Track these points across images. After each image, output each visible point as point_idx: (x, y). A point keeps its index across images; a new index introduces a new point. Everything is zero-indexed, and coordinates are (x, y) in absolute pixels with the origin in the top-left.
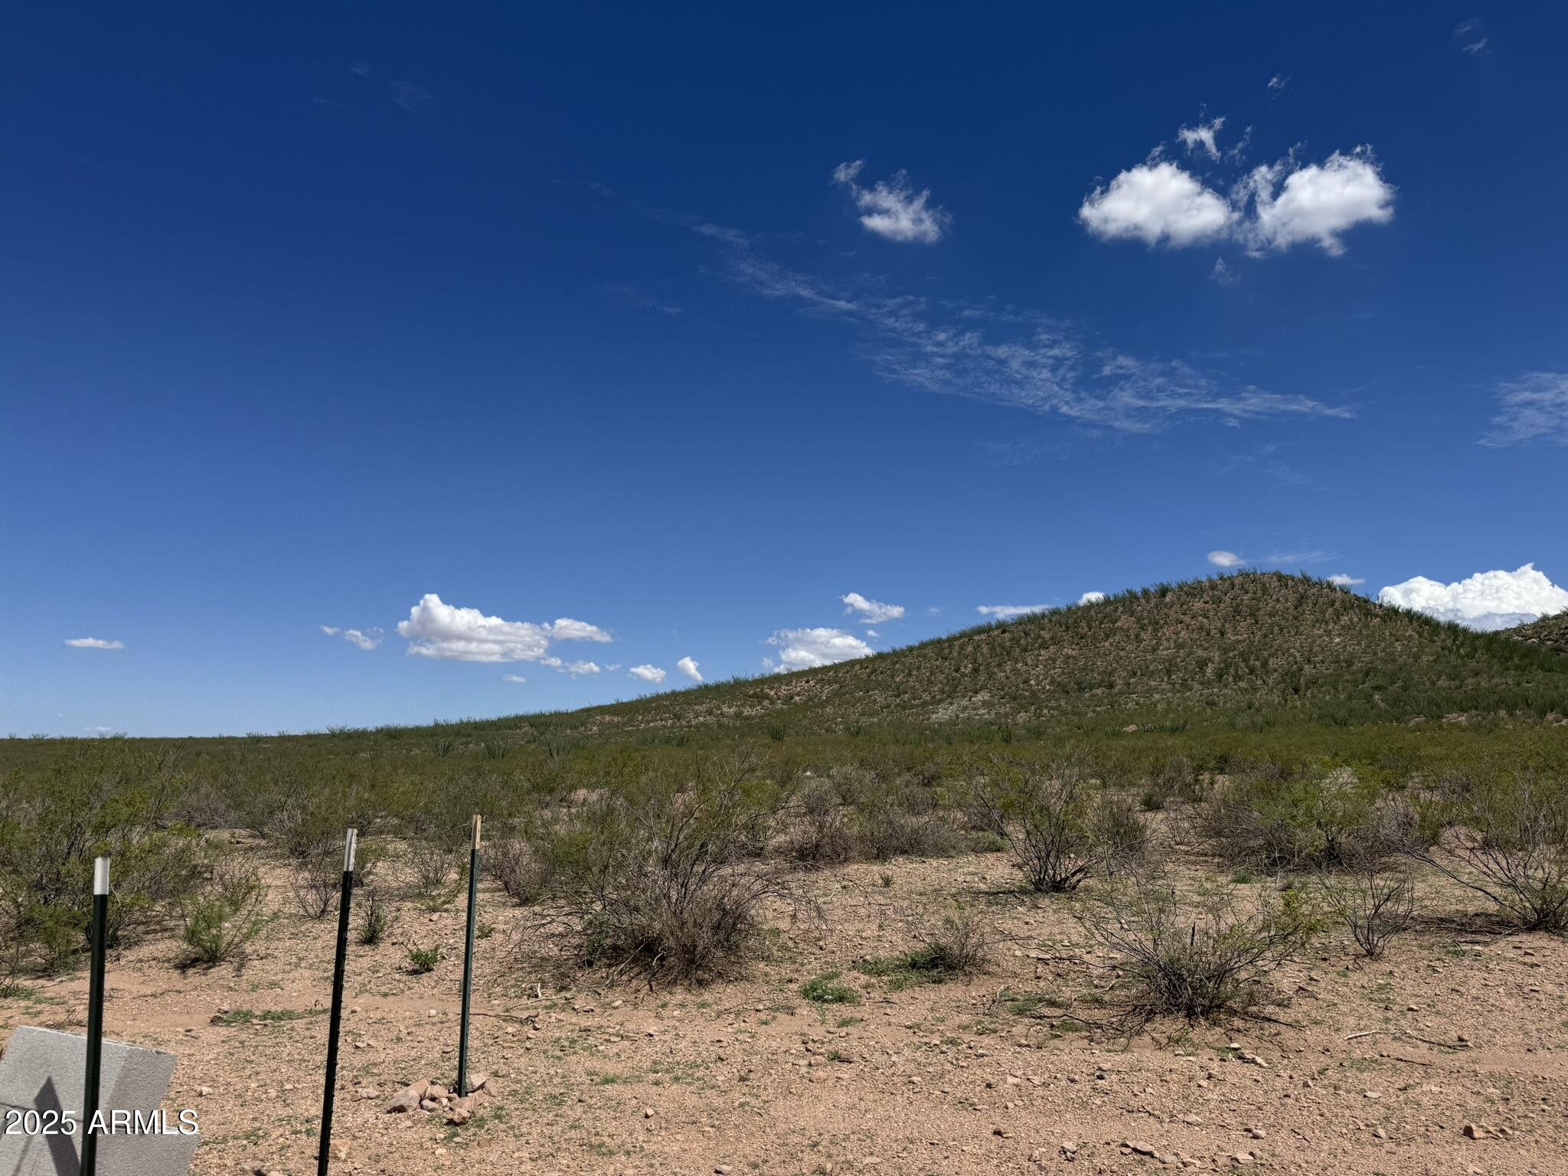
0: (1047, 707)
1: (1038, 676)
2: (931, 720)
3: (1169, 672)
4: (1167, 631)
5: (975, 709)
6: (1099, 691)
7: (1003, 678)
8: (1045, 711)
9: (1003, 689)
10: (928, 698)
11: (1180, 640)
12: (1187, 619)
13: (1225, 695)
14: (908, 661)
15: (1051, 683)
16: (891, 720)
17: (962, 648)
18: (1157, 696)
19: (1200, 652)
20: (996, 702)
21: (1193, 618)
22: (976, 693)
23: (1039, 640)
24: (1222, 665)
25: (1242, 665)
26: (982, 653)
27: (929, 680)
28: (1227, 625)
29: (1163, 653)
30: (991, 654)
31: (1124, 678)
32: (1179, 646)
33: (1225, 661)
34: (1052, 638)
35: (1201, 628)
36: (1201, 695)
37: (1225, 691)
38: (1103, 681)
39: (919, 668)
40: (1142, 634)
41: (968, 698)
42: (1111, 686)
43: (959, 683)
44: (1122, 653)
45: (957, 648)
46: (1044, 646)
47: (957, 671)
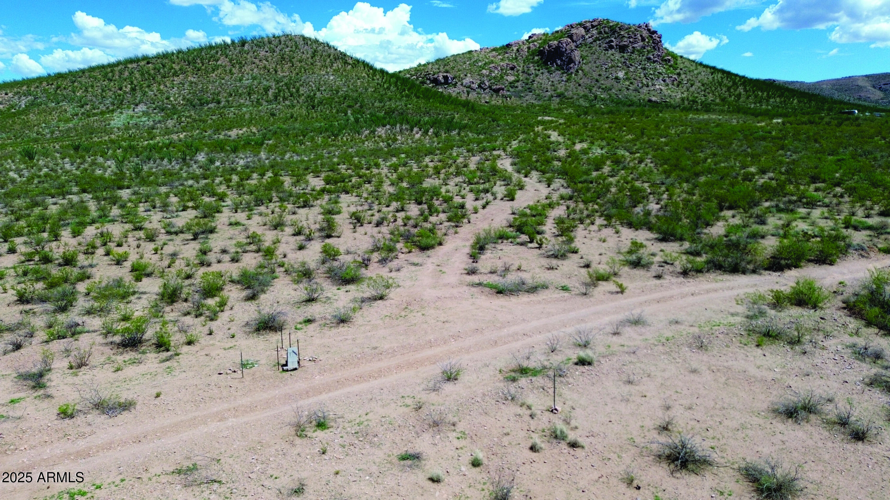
0: (183, 116)
1: (175, 95)
2: (111, 126)
3: (249, 94)
4: (247, 68)
5: (139, 117)
6: (211, 105)
7: (153, 96)
8: (183, 119)
9: (154, 103)
10: (104, 109)
11: (254, 74)
12: (257, 61)
13: (279, 109)
14: (83, 80)
15: (184, 99)
16: (83, 126)
17: (121, 73)
18: (244, 109)
19: (265, 83)
20: (151, 112)
21: (260, 61)
22: (137, 105)
23: (173, 71)
24: (277, 91)
25: (287, 91)
26: (135, 78)
27: (102, 95)
28: (278, 66)
29: (245, 82)
30: (142, 78)
31: (226, 98)
32: (254, 78)
33: (278, 88)
34: (180, 69)
35: (265, 67)
36: (267, 109)
37: (279, 106)
38: (213, 99)
39: (92, 86)
40: (233, 69)
41: (132, 109)
42: (219, 102)
43: (124, 98)
44: (223, 81)
45: (117, 73)
46: (175, 74)
47: (121, 89)
